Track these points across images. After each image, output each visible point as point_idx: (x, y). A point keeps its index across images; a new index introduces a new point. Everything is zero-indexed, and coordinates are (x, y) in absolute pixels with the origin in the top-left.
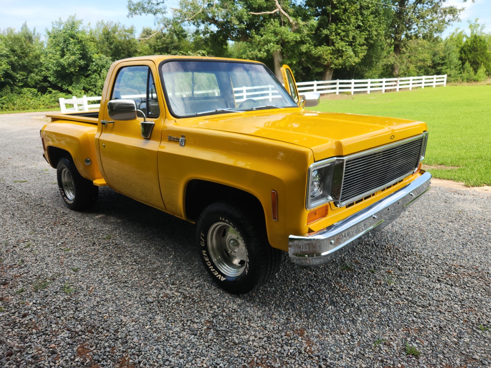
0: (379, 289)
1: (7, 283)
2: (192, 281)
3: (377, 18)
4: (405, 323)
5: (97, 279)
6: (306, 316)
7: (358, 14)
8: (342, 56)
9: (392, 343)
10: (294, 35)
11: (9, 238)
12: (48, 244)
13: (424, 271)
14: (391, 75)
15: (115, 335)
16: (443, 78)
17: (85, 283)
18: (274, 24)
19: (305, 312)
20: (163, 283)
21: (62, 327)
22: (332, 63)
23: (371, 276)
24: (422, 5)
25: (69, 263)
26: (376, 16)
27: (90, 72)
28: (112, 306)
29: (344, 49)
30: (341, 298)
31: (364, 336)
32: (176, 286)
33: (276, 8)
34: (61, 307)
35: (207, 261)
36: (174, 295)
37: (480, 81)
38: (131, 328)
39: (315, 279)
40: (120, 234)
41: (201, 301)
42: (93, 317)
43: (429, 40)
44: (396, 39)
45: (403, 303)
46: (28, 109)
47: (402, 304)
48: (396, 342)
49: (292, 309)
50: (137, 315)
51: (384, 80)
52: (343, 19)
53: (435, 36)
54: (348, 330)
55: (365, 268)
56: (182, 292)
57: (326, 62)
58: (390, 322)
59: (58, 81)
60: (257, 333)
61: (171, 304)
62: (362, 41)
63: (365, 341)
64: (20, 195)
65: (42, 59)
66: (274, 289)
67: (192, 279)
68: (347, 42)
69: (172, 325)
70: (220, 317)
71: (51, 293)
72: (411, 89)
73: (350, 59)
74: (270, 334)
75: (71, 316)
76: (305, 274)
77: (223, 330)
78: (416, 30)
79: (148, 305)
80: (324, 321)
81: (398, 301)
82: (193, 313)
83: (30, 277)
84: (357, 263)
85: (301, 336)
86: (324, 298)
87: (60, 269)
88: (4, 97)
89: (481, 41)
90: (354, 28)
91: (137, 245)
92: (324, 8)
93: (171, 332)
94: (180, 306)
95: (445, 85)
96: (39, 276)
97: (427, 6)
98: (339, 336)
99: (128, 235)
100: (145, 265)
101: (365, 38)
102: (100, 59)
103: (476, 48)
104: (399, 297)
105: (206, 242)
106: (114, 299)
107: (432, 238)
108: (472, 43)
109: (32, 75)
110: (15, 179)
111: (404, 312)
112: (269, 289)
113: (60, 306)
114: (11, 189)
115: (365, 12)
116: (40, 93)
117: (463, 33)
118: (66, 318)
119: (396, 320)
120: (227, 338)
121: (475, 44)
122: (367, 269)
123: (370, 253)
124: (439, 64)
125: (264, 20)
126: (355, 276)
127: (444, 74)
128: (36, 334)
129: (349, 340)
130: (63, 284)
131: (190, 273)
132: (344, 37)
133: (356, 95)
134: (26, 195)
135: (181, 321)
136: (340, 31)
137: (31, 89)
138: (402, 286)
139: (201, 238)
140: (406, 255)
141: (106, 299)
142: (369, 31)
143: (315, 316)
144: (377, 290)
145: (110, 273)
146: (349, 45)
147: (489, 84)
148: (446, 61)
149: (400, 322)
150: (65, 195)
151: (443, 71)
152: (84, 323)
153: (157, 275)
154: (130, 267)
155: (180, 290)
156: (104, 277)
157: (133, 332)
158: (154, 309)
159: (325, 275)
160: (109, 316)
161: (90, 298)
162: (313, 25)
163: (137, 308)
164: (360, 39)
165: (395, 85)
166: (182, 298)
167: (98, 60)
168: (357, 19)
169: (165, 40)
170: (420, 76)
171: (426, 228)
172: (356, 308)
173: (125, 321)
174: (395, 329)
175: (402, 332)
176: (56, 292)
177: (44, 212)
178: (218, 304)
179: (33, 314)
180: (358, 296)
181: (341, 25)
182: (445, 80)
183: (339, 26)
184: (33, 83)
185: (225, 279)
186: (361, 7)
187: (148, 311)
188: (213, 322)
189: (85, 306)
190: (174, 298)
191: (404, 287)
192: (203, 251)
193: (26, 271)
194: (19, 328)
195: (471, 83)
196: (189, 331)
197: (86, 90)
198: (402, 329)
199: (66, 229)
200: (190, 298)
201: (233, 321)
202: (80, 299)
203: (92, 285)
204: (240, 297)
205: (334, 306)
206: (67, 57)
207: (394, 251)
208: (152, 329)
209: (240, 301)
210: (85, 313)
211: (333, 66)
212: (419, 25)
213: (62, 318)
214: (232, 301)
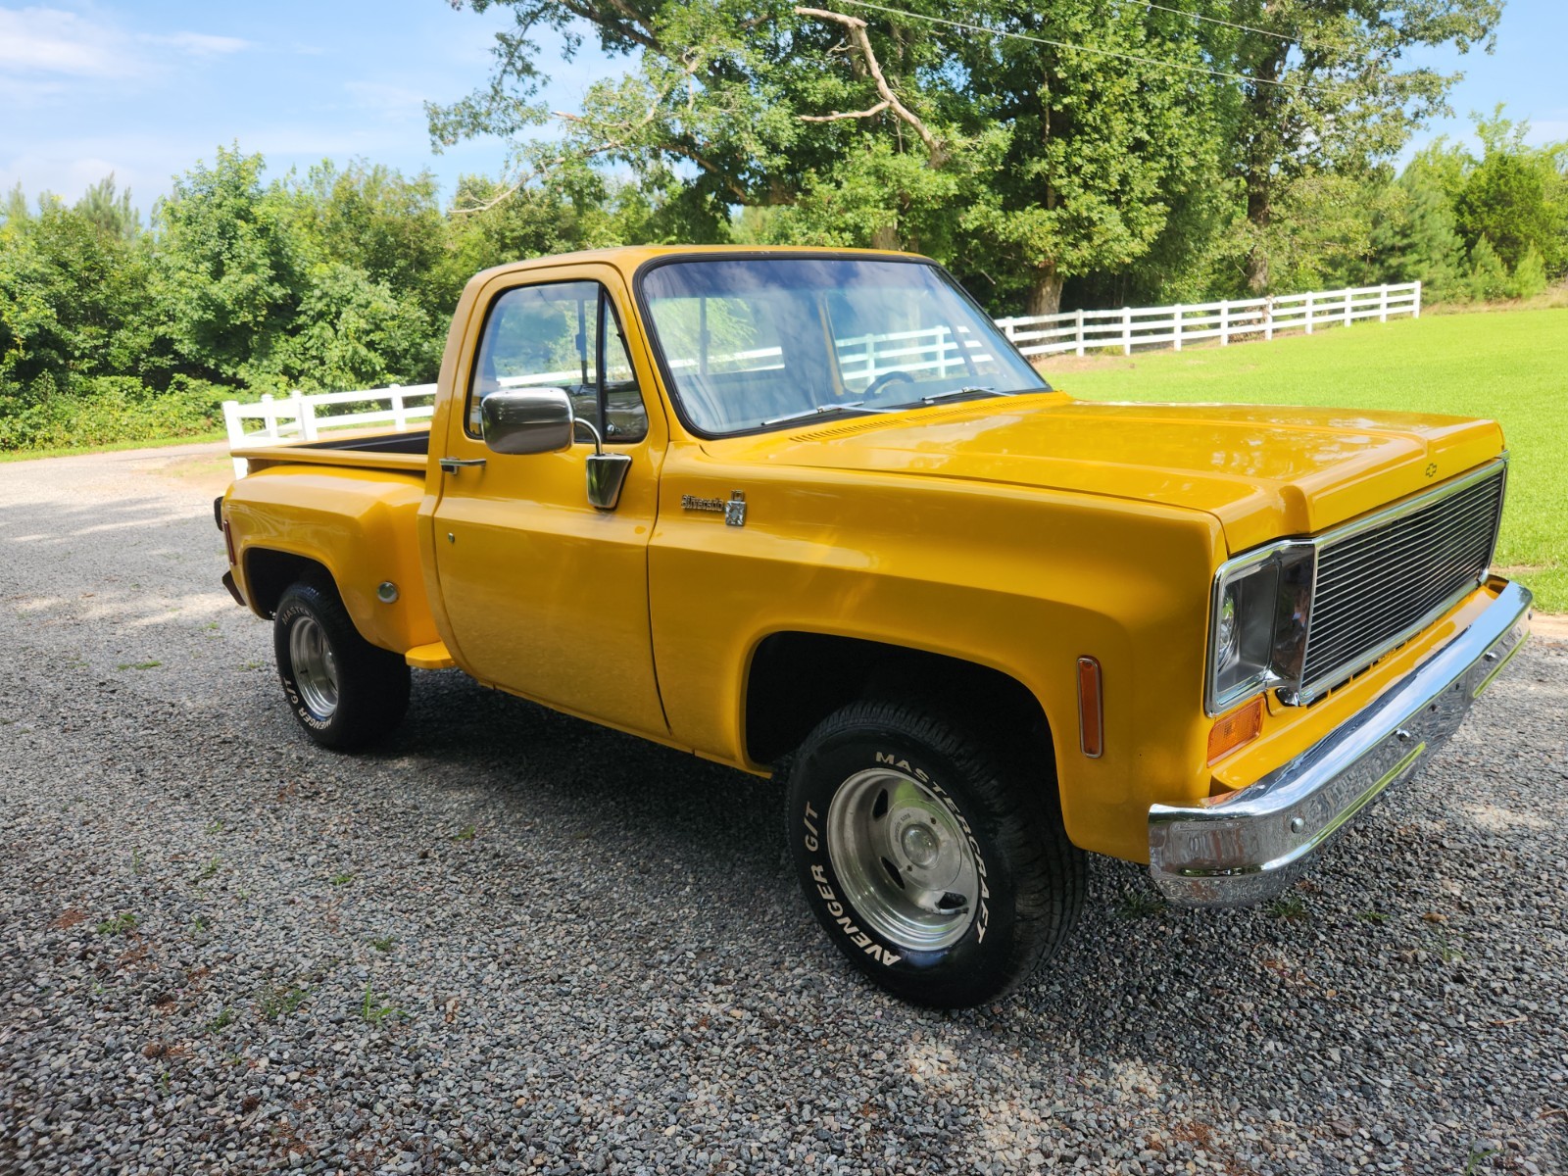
0: (1416, 976)
1: (170, 998)
2: (779, 969)
3: (1193, 117)
4: (1544, 1091)
5: (464, 974)
6: (1196, 1077)
7: (1135, 106)
8: (1089, 238)
9: (1519, 1160)
10: (940, 179)
11: (144, 850)
12: (275, 862)
13: (1548, 911)
14: (1243, 290)
15: (567, 1161)
16: (1410, 291)
17: (426, 988)
18: (874, 149)
19: (1192, 1065)
20: (682, 978)
21: (385, 1140)
22: (1060, 259)
23: (1375, 934)
24: (1327, 71)
25: (358, 924)
26: (1191, 111)
27: (302, 319)
28: (534, 1062)
29: (1095, 216)
30: (1297, 1014)
31: (1419, 1140)
32: (730, 988)
33: (879, 99)
34: (366, 1070)
35: (831, 901)
36: (731, 1019)
37: (1529, 297)
38: (616, 1135)
39: (1190, 952)
40: (499, 819)
41: (825, 1035)
42: (481, 1102)
43: (1356, 178)
44: (1252, 179)
45: (1515, 1024)
46: (113, 440)
47: (1510, 1026)
48: (1535, 1157)
49: (1141, 1056)
50: (627, 1092)
51: (1224, 305)
52: (1086, 124)
53: (1375, 165)
54: (1359, 1123)
55: (1345, 909)
56: (755, 1009)
57: (1041, 258)
58: (1491, 1088)
59: (204, 352)
60: (1047, 1140)
61: (729, 1049)
62: (1152, 188)
63: (1428, 1158)
64: (148, 709)
65: (156, 287)
66: (1059, 988)
67: (775, 963)
68: (1104, 192)
69: (749, 1119)
70: (907, 1091)
71: (321, 1023)
72: (1309, 330)
73: (1116, 247)
74: (1095, 1143)
75: (408, 1101)
76: (1149, 935)
77: (928, 1135)
78: (1314, 147)
79: (653, 1055)
80: (1267, 1094)
81: (1493, 1016)
82: (810, 1079)
83: (243, 973)
84: (1310, 890)
85: (1201, 1146)
86: (1239, 1015)
87: (335, 944)
88: (38, 407)
89: (1519, 171)
90: (1125, 150)
91: (564, 856)
92: (1025, 93)
93: (754, 1145)
94: (762, 1055)
95: (1417, 314)
96: (271, 969)
97: (1344, 72)
98: (1332, 1145)
99: (527, 824)
100: (608, 922)
101: (1160, 178)
102: (336, 278)
103: (1504, 195)
104: (1493, 1002)
105: (823, 838)
106: (535, 1038)
107: (1536, 799)
108: (1491, 180)
109: (122, 334)
110: (120, 659)
111: (1528, 1052)
112: (1042, 988)
113: (361, 1068)
114: (113, 692)
115: (1154, 99)
116: (149, 388)
117: (1462, 151)
118: (390, 1108)
119: (1509, 1082)
120: (949, 1161)
121: (1502, 181)
122: (1355, 911)
123: (1346, 859)
124: (1393, 248)
125: (844, 137)
126: (1323, 938)
127: (1411, 279)
128: (303, 1166)
129: (1369, 1155)
130: (356, 996)
131: (764, 943)
132: (1092, 179)
133: (1140, 355)
134: (168, 709)
135: (779, 1107)
136: (1077, 160)
137: (119, 378)
138: (1491, 965)
139: (806, 822)
140: (1471, 861)
141: (509, 1039)
142: (1170, 157)
143: (1227, 1078)
144: (1411, 982)
145: (501, 950)
146: (1110, 202)
147: (1560, 306)
148: (1416, 238)
149: (1523, 1087)
150: (303, 704)
151: (1410, 269)
152: (454, 1122)
153: (655, 952)
154: (561, 930)
155: (747, 1002)
156: (484, 966)
157: (628, 1150)
158: (678, 1068)
159: (1220, 937)
160: (534, 1096)
161: (455, 1037)
162: (996, 147)
163: (620, 1067)
164: (1143, 184)
165: (1259, 321)
166: (761, 1027)
167: (328, 281)
168: (1130, 121)
169: (532, 212)
170: (1336, 288)
171: (1508, 768)
172: (1359, 1046)
173: (591, 1110)
174: (1517, 1114)
175: (1544, 1123)
176: (339, 1022)
177: (236, 760)
178: (888, 1045)
179: (279, 1096)
180: (1353, 1006)
181: (1083, 142)
182: (1416, 297)
183: (1077, 145)
184: (125, 360)
185: (897, 958)
186: (1143, 84)
187: (657, 1076)
188: (886, 1107)
189: (446, 1064)
190: (733, 1030)
191: (1501, 965)
192: (814, 868)
193: (223, 955)
194: (241, 1148)
195: (1500, 303)
196: (813, 1139)
197: (293, 375)
198: (1539, 1109)
199: (321, 811)
200: (787, 1028)
201: (955, 1101)
202: (420, 1042)
203: (450, 994)
204: (954, 1021)
205: (1283, 1040)
206: (232, 278)
207: (1426, 849)
208: (688, 1138)
209: (956, 1031)
210: (449, 1090)
211: (1062, 269)
212: (1324, 133)
213: (380, 1108)
214: (929, 1032)
